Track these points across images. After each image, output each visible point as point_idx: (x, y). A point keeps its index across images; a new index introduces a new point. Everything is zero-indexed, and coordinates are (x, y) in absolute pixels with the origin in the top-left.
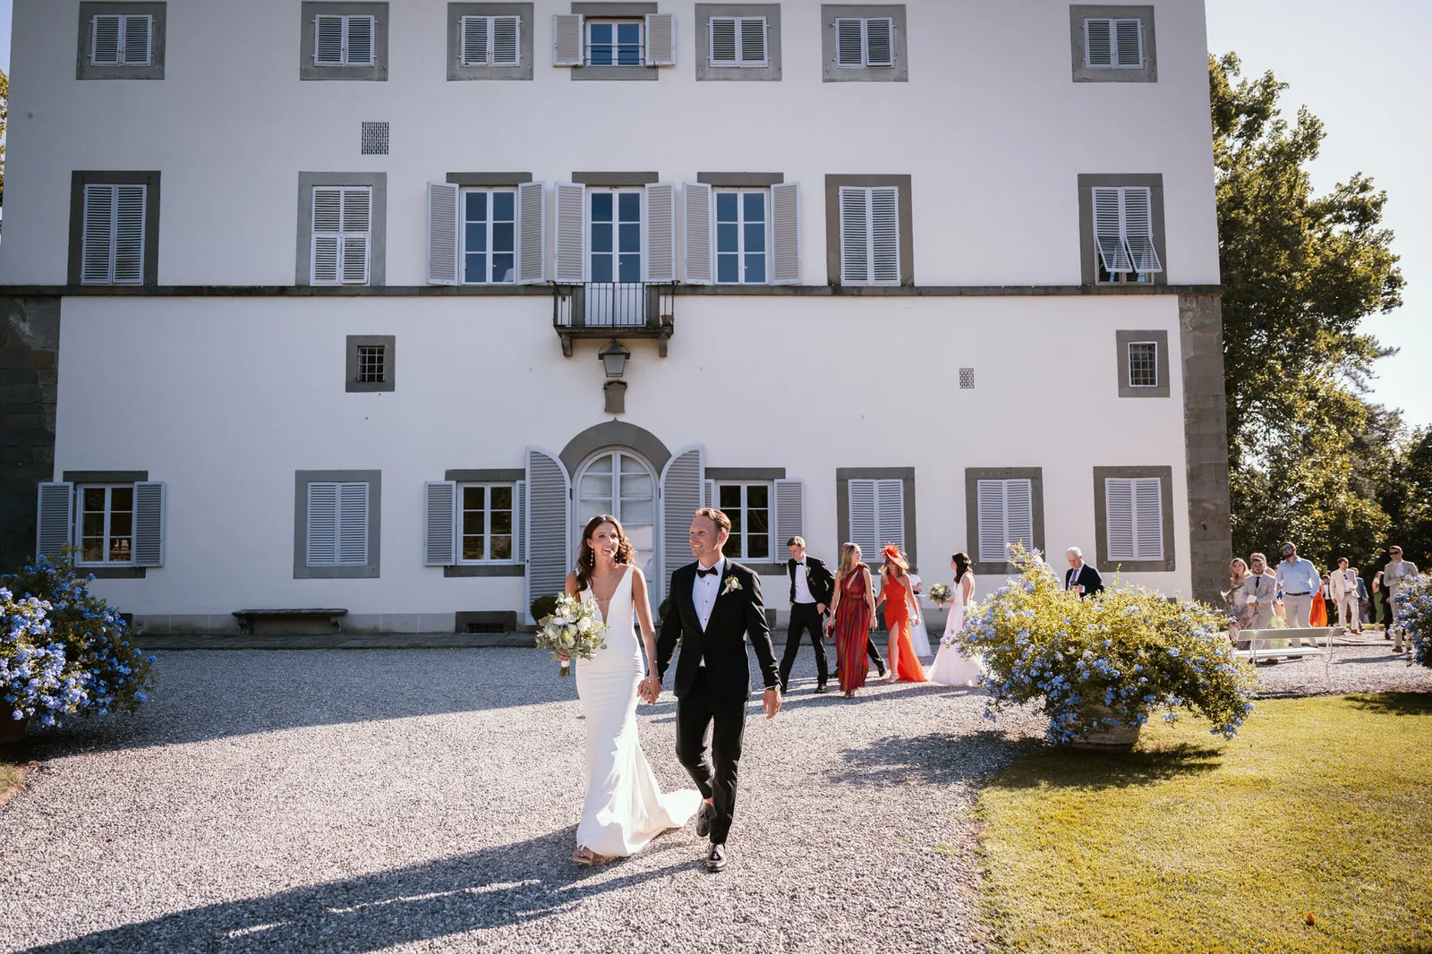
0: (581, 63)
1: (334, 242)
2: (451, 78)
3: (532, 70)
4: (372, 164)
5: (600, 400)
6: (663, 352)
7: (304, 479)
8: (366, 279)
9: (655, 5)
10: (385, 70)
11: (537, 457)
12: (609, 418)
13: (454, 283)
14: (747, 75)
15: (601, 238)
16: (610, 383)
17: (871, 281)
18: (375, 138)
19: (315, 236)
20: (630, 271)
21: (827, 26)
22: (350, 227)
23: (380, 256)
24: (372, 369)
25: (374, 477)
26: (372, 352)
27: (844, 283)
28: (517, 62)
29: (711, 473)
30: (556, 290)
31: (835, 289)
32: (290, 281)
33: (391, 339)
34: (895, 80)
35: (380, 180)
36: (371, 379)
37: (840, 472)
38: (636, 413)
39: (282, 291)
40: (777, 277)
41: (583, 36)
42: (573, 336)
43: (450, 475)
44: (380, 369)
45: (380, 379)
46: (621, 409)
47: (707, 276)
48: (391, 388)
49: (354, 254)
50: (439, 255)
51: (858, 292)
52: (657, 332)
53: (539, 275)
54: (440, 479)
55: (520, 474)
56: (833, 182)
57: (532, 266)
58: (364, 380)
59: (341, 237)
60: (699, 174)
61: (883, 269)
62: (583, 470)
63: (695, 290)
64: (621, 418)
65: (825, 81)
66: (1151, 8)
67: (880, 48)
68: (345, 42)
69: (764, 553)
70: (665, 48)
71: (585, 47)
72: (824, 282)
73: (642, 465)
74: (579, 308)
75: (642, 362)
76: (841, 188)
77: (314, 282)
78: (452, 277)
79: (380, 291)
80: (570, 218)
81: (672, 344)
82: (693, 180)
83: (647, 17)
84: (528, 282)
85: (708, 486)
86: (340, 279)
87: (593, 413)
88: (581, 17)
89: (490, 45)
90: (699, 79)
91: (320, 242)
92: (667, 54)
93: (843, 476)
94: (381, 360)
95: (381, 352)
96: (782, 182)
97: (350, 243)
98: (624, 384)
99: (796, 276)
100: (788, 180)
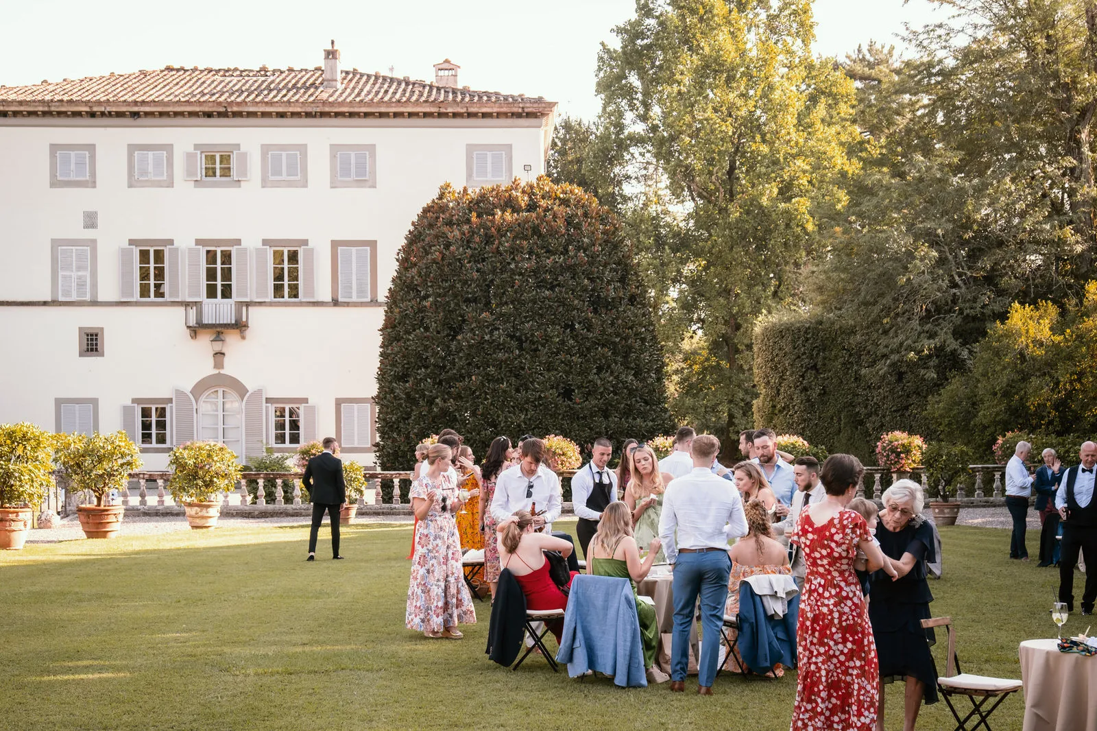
0: (199, 179)
1: (71, 277)
2: (130, 186)
3: (173, 183)
4: (89, 234)
5: (211, 361)
6: (243, 338)
7: (59, 402)
8: (88, 298)
9: (239, 145)
10: (95, 182)
11: (179, 393)
12: (216, 371)
13: (134, 300)
14: (290, 184)
15: (211, 274)
16: (216, 354)
17: (354, 299)
18: (91, 221)
19: (61, 273)
20: (227, 293)
21: (333, 157)
22: (79, 268)
23: (94, 286)
24: (92, 345)
25: (94, 402)
26: (92, 335)
27: (340, 299)
28: (165, 178)
29: (268, 400)
30: (187, 304)
31: (336, 303)
32: (49, 299)
33: (102, 329)
34: (370, 187)
35: (93, 243)
36: (92, 350)
37: (337, 400)
38: (230, 369)
39: (45, 303)
40: (304, 297)
41: (201, 163)
42: (196, 330)
43: (135, 401)
44: (96, 344)
45: (96, 350)
46: (222, 367)
47: (267, 297)
48: (102, 355)
49: (81, 285)
50: (125, 286)
51: (347, 304)
52: (239, 326)
53: (178, 296)
54: (129, 403)
55: (170, 400)
56: (335, 244)
57: (175, 290)
58: (88, 351)
59: (74, 274)
60: (263, 240)
61: (361, 292)
62: (203, 398)
63: (260, 304)
64: (222, 372)
65: (332, 187)
66: (511, 145)
67: (361, 168)
68: (73, 166)
69: (298, 442)
70: (244, 171)
71: (201, 168)
72: (329, 299)
73: (233, 396)
74: (200, 314)
75: (232, 343)
76: (339, 248)
77: (61, 299)
78: (133, 296)
79: (94, 303)
80: (194, 264)
81: (248, 333)
82: (260, 245)
83: (235, 152)
84: (172, 300)
85: (266, 407)
86: (74, 298)
87: (208, 369)
88: (199, 152)
89: (150, 169)
90: (263, 187)
91: (64, 277)
92: (245, 175)
93: (339, 402)
94: (96, 339)
95: (96, 335)
96: (307, 245)
97: (79, 278)
98: (223, 354)
99: (313, 297)
100: (311, 245)
